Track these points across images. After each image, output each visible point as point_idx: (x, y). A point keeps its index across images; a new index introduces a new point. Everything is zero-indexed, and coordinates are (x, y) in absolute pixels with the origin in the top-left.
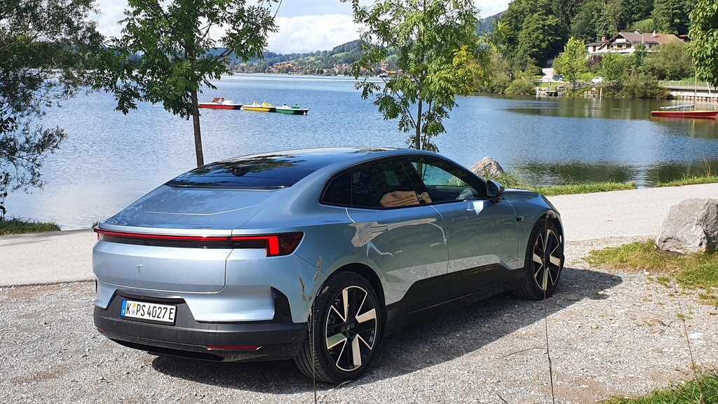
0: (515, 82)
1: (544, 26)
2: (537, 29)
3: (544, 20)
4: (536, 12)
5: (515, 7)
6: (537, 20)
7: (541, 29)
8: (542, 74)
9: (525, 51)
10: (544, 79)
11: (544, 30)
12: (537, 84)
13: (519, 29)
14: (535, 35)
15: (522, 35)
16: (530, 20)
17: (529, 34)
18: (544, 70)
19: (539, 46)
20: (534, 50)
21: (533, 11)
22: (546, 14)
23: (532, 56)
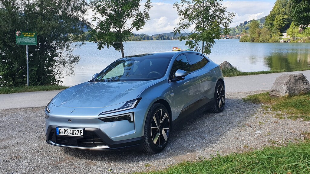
0: (272, 38)
1: (283, 18)
2: (281, 20)
3: (283, 17)
4: (280, 14)
5: (273, 13)
6: (281, 17)
7: (282, 20)
8: (283, 35)
9: (276, 28)
10: (283, 37)
11: (283, 20)
12: (280, 39)
13: (274, 20)
14: (280, 22)
15: (275, 22)
16: (278, 17)
17: (278, 21)
18: (283, 34)
19: (281, 26)
20: (280, 27)
21: (279, 14)
22: (284, 15)
23: (278, 29)
